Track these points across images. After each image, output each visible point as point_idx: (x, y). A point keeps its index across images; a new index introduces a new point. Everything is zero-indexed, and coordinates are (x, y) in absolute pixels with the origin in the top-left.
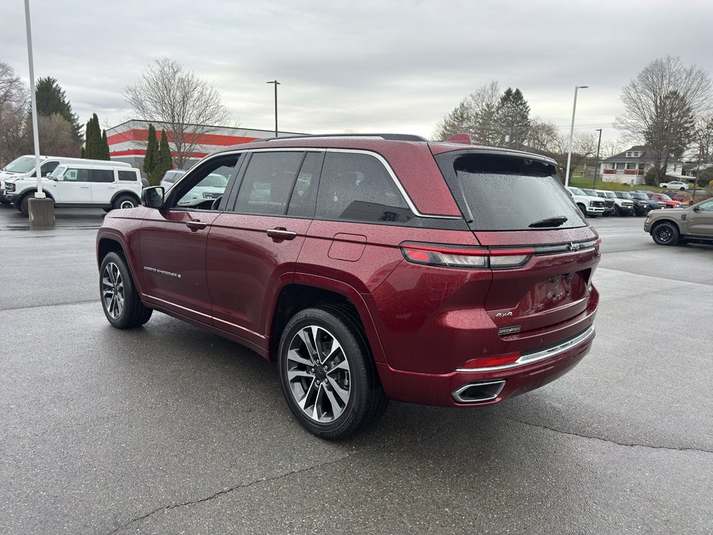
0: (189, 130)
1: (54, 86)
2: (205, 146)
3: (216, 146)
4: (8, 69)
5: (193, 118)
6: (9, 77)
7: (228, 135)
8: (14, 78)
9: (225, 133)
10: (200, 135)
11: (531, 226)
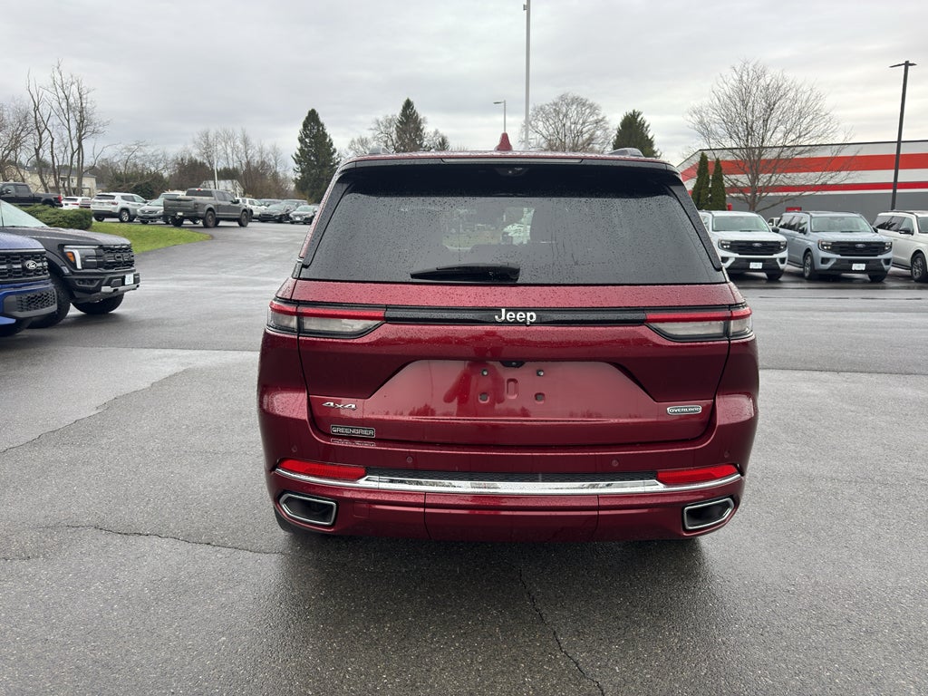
0: (770, 155)
1: (639, 119)
2: (789, 175)
3: (806, 174)
4: (596, 109)
5: (779, 135)
6: (595, 118)
7: (830, 156)
8: (600, 117)
9: (827, 153)
10: (786, 160)
11: (413, 276)
